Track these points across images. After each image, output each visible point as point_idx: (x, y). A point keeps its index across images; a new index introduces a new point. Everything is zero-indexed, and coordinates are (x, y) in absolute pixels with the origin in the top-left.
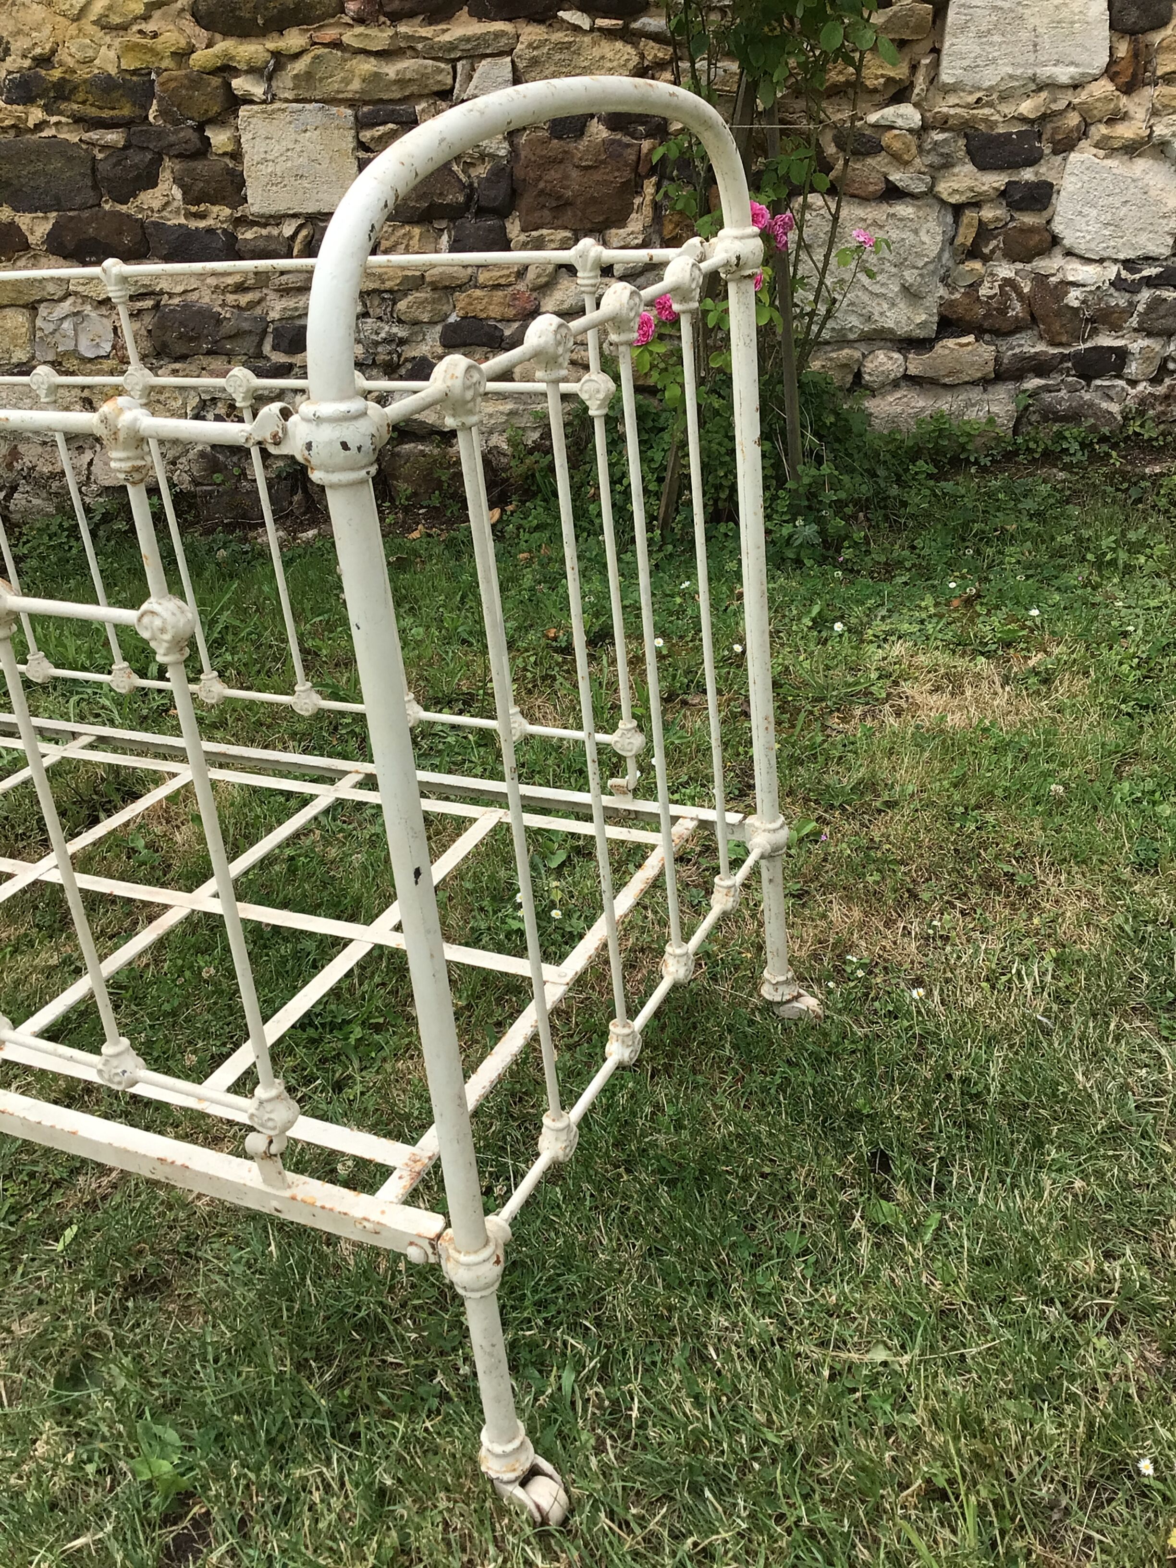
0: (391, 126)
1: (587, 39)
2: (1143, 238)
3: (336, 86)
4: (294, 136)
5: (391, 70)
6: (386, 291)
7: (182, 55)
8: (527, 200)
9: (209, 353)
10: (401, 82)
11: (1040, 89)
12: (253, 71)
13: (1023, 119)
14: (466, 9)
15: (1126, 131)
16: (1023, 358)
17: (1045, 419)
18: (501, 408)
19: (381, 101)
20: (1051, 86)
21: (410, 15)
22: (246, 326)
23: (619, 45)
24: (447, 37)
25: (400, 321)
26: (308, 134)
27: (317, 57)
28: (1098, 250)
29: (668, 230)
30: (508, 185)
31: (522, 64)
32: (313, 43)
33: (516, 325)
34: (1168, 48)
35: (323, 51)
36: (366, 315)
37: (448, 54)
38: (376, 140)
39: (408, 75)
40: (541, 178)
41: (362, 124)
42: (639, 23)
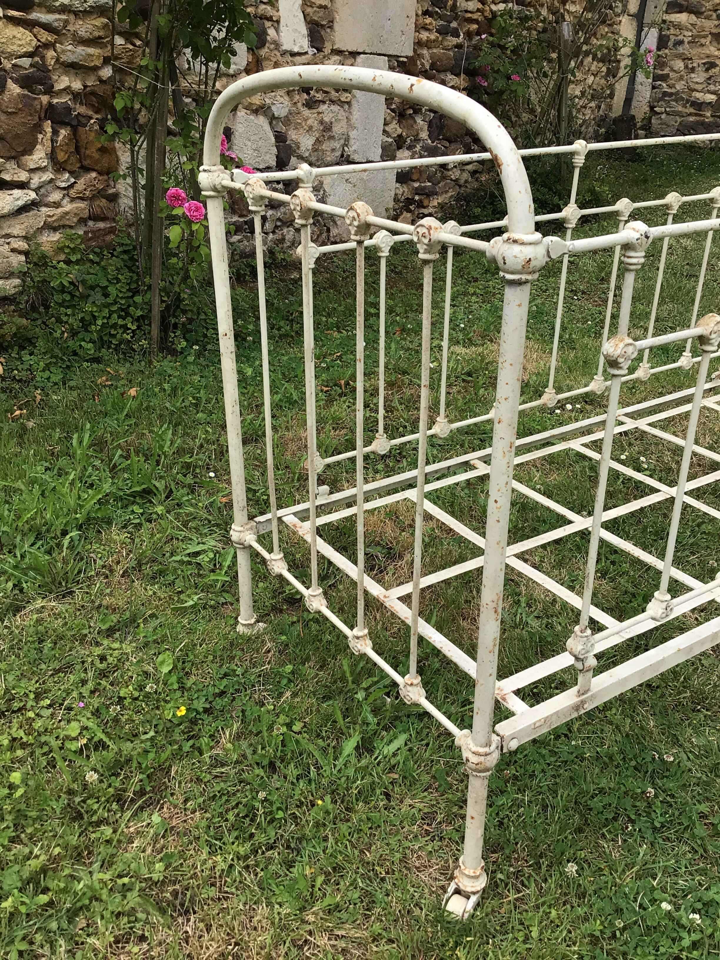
1: (1, 23)
2: (268, 157)
20: (228, 75)
23: (21, 29)
28: (252, 163)
29: (61, 156)
34: (267, 59)
42: (33, 16)
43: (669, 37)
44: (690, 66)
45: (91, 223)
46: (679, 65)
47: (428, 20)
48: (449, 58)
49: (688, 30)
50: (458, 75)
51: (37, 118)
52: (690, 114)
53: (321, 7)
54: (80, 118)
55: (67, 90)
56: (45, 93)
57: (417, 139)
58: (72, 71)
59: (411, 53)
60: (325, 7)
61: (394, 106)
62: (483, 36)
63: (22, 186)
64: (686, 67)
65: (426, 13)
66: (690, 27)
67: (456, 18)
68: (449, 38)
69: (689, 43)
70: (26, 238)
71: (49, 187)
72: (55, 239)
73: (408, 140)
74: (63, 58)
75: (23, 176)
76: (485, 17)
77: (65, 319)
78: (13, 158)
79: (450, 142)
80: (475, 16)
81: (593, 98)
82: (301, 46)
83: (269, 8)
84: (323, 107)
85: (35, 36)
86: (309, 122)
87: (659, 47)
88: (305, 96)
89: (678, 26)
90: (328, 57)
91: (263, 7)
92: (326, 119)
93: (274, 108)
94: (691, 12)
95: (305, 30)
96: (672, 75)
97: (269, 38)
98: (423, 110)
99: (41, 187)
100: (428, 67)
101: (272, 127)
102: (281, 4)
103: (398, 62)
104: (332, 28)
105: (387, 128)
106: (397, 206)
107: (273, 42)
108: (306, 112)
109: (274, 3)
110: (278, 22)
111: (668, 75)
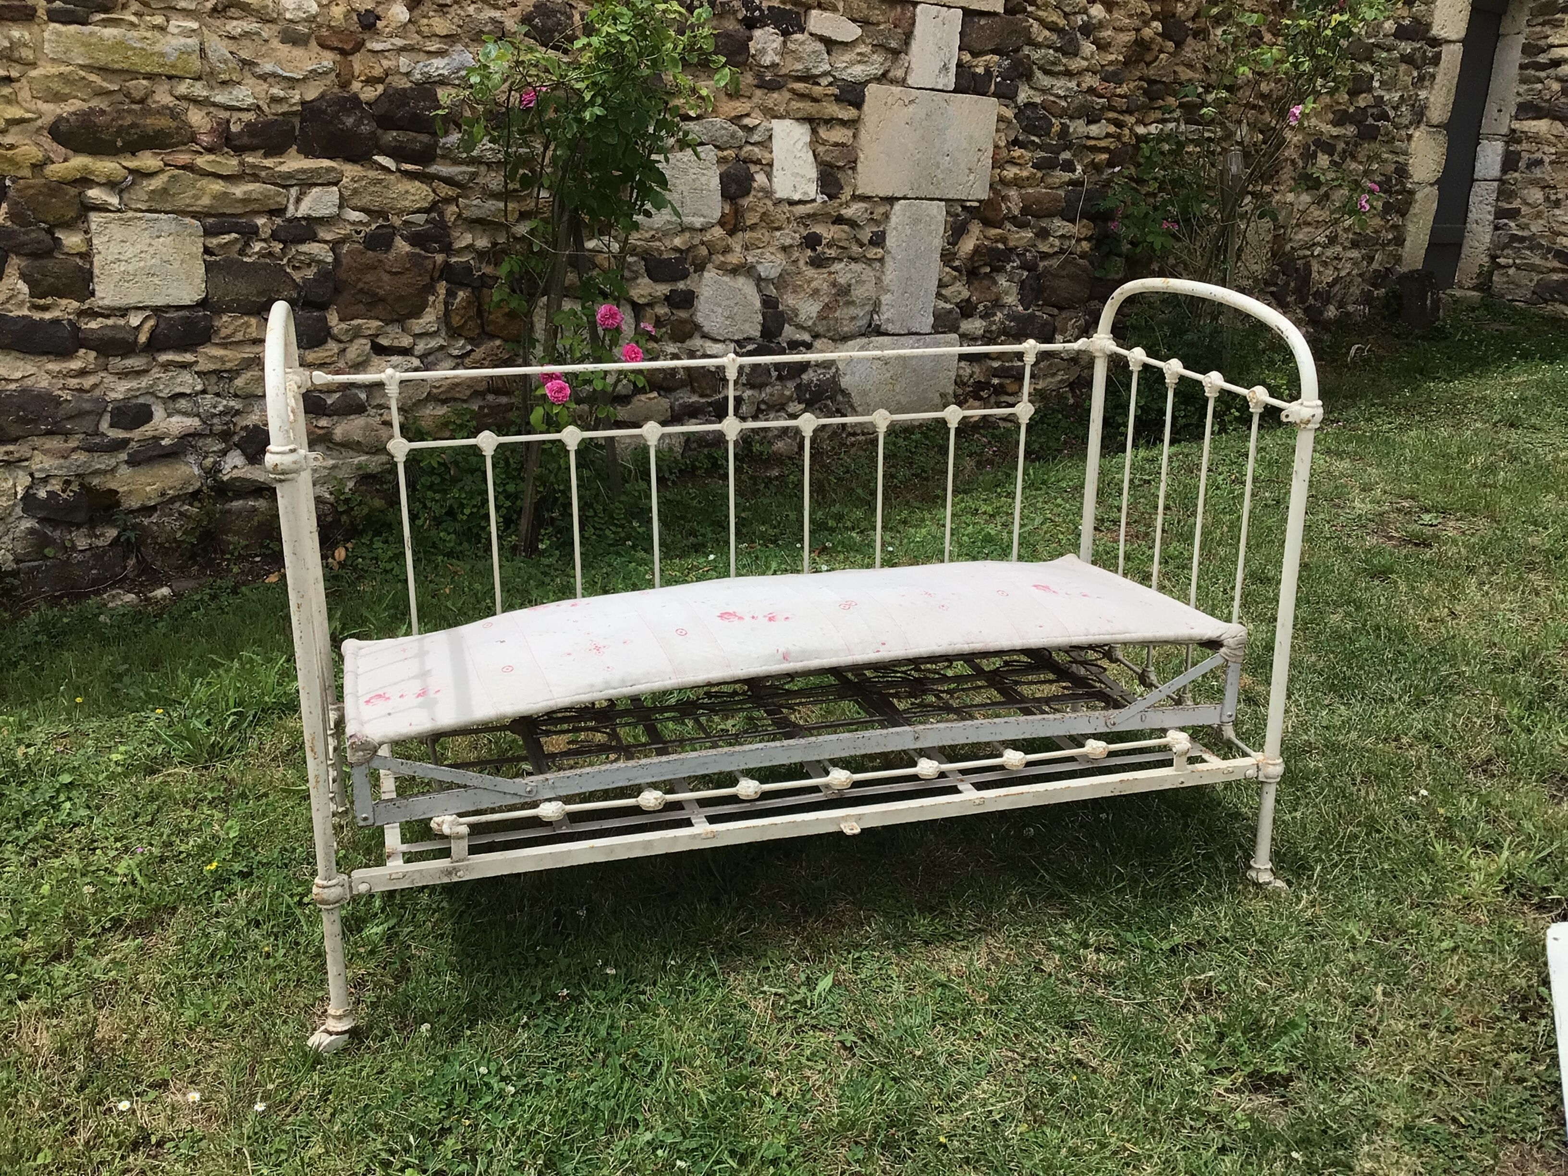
0: (234, 235)
1: (392, 178)
2: (747, 326)
3: (188, 201)
4: (148, 241)
5: (239, 190)
6: (225, 371)
7: (38, 167)
8: (346, 296)
9: (49, 433)
10: (245, 201)
11: (682, 231)
12: (112, 185)
13: (676, 249)
14: (295, 147)
15: (734, 259)
16: (685, 406)
17: (700, 446)
18: (323, 464)
19: (224, 215)
20: (692, 229)
21: (252, 149)
22: (87, 406)
23: (417, 183)
24: (284, 168)
25: (236, 396)
26: (162, 239)
27: (173, 176)
28: (723, 334)
29: (456, 321)
30: (331, 285)
31: (347, 193)
32: (166, 165)
33: (337, 395)
34: (751, 209)
35: (177, 172)
36: (204, 392)
37: (284, 181)
38: (222, 246)
39: (254, 196)
40: (360, 280)
41: (208, 232)
42: (433, 169)
43: (1519, 153)
44: (1553, 197)
45: (490, 397)
46: (1536, 195)
47: (1017, 152)
48: (1056, 199)
49: (1550, 144)
50: (1072, 221)
51: (427, 279)
52: (1554, 270)
53: (836, 144)
54: (485, 279)
55: (470, 247)
56: (440, 251)
57: (997, 304)
58: (479, 227)
59: (984, 194)
60: (843, 145)
61: (957, 263)
62: (1117, 169)
63: (405, 352)
64: (1547, 199)
65: (1016, 142)
66: (1553, 139)
67: (1068, 147)
68: (1058, 173)
69: (1552, 163)
71: (439, 355)
72: (440, 413)
73: (981, 307)
74: (466, 214)
75: (406, 341)
76: (1124, 144)
77: (429, 504)
78: (398, 321)
79: (1061, 309)
80: (1102, 144)
81: (1355, 245)
82: (805, 193)
83: (756, 150)
84: (837, 266)
85: (434, 191)
86: (814, 284)
87: (1505, 169)
88: (809, 252)
89: (1536, 139)
90: (847, 204)
91: (749, 148)
92: (842, 281)
93: (760, 268)
94: (1554, 118)
95: (813, 173)
96: (1524, 210)
97: (755, 185)
98: (1008, 267)
99: (430, 354)
100: (1016, 212)
101: (760, 290)
102: (776, 145)
103: (964, 208)
104: (854, 169)
105: (944, 292)
106: (960, 392)
107: (762, 189)
108: (810, 272)
109: (766, 143)
110: (771, 165)
111: (1518, 210)
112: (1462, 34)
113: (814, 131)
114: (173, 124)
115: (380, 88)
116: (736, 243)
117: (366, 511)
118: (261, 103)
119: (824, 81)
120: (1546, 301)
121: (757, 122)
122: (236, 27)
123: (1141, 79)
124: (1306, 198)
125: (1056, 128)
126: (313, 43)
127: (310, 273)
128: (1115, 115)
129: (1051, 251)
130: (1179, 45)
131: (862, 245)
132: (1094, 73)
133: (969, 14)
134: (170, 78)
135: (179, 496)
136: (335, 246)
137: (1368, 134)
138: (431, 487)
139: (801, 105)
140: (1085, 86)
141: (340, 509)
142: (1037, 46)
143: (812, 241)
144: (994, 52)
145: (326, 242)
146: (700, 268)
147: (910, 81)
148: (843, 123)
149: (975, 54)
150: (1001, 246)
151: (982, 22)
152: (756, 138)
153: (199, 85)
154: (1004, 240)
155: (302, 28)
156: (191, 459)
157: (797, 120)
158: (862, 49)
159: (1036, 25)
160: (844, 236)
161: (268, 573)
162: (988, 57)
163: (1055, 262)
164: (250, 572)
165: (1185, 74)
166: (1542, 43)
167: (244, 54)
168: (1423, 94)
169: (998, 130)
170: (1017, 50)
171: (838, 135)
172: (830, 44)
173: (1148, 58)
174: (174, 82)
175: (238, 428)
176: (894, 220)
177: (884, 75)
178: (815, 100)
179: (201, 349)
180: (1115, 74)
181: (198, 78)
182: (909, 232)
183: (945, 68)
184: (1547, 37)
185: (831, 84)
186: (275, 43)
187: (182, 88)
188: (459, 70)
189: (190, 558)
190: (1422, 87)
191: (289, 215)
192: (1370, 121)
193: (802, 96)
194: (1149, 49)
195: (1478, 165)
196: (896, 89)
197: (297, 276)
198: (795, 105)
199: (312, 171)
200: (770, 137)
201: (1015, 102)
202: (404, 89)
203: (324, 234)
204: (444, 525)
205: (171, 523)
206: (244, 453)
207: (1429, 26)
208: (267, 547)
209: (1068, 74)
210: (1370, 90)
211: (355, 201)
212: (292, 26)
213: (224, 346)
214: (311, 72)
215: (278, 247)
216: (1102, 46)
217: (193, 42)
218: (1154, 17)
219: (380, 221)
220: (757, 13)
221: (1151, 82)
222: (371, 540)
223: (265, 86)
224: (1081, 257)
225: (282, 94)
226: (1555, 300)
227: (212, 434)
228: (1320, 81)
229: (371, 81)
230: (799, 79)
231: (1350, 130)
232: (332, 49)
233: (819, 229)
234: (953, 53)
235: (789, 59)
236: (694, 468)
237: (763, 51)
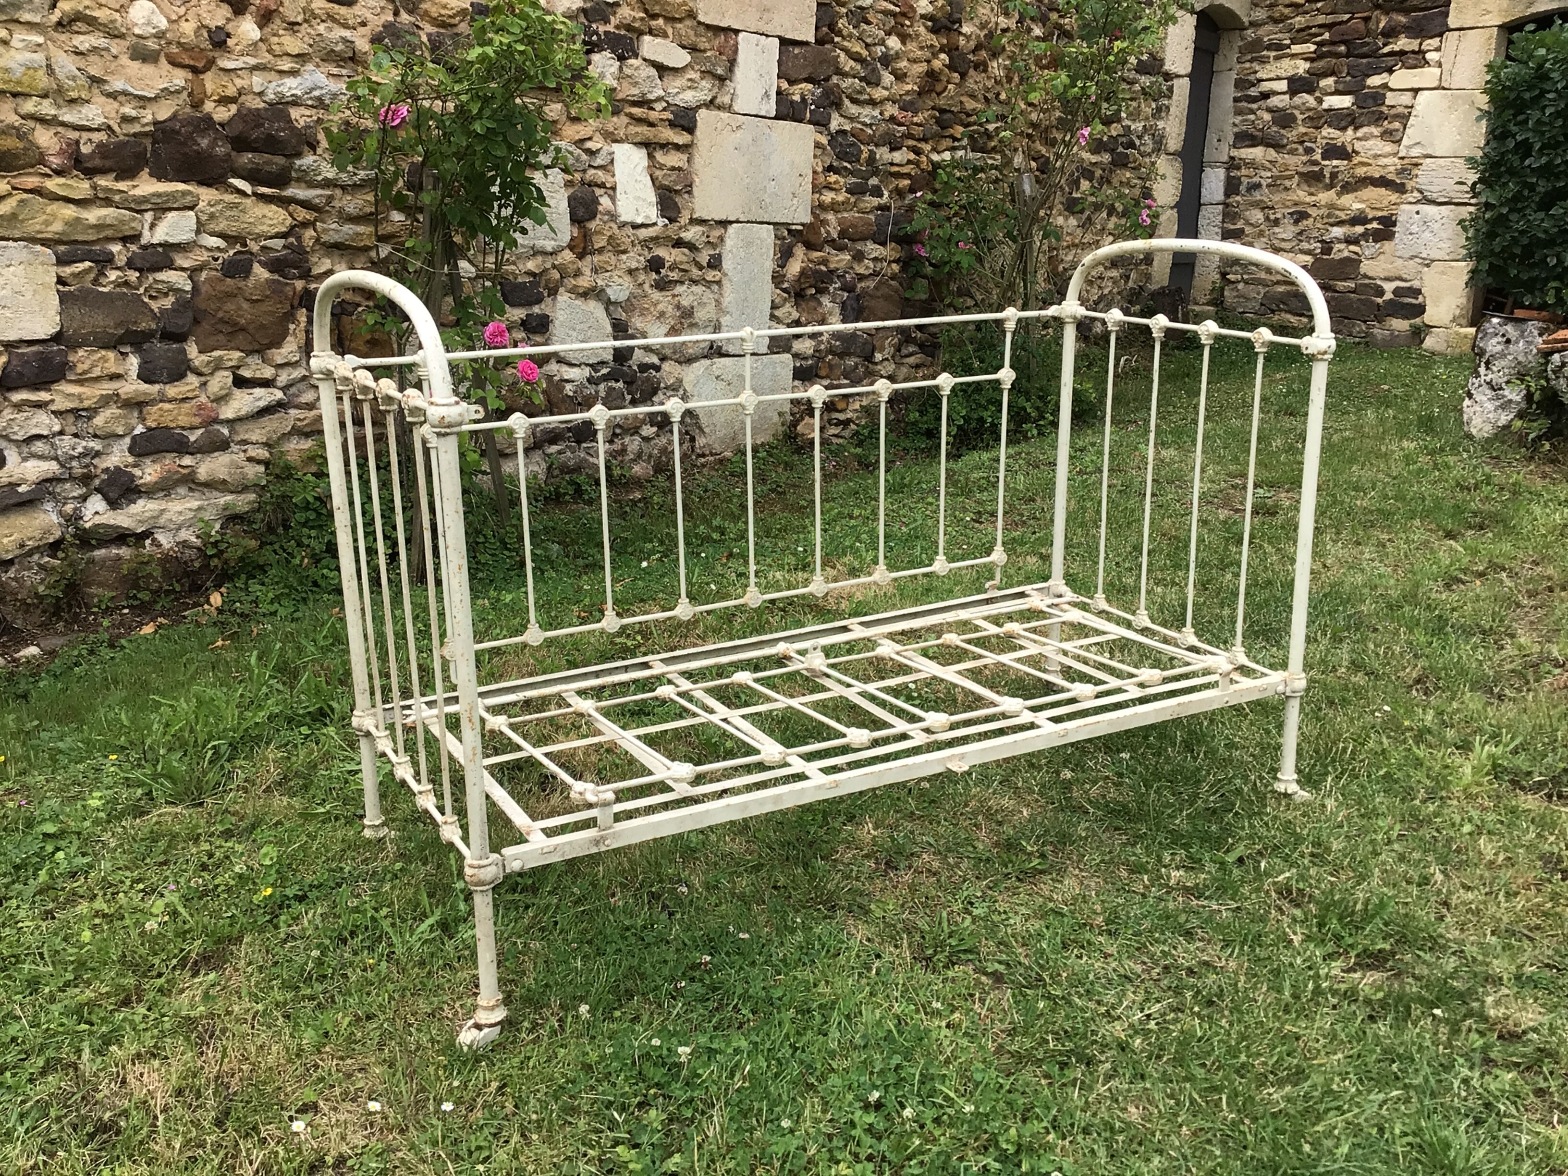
0: (88, 264)
1: (248, 202)
3: (38, 227)
5: (93, 215)
6: (83, 410)
8: (206, 326)
10: (99, 227)
11: (535, 254)
13: (530, 273)
14: (147, 170)
15: (584, 282)
18: (189, 505)
19: (76, 242)
20: (544, 253)
21: (103, 171)
23: (274, 207)
24: (138, 192)
25: (95, 436)
26: (12, 269)
27: (22, 201)
28: (579, 358)
30: (190, 314)
31: (204, 218)
32: (14, 188)
33: (200, 431)
34: (599, 233)
35: (25, 196)
36: (61, 433)
37: (137, 206)
38: (75, 275)
39: (108, 222)
40: (220, 309)
41: (61, 261)
42: (289, 192)
43: (1239, 178)
44: (1272, 217)
46: (1257, 216)
47: (833, 178)
48: (868, 224)
49: (1265, 169)
50: (883, 244)
51: (287, 307)
52: (1278, 284)
53: (673, 169)
54: (345, 306)
55: (329, 274)
56: (300, 278)
58: (337, 253)
59: (807, 219)
60: (679, 169)
61: (786, 285)
62: (919, 194)
63: (266, 383)
64: (1267, 219)
65: (830, 169)
66: (1267, 164)
67: (875, 173)
68: (867, 198)
69: (1268, 186)
70: (267, 445)
71: (302, 386)
72: (306, 447)
74: (325, 238)
75: (268, 372)
76: (922, 170)
77: (306, 541)
78: (258, 351)
80: (905, 170)
81: (1115, 264)
82: (647, 217)
83: (600, 173)
84: (679, 289)
85: (291, 215)
86: (660, 307)
87: (1227, 195)
88: (654, 276)
89: (1252, 164)
90: (684, 228)
91: (592, 172)
92: (685, 303)
93: (609, 291)
94: (1268, 145)
95: (652, 198)
96: (1248, 230)
97: (600, 208)
98: (831, 289)
99: (291, 385)
100: (835, 236)
101: (609, 314)
102: (618, 168)
103: (789, 231)
104: (690, 193)
105: (776, 313)
106: (796, 410)
107: (608, 213)
108: (656, 295)
109: (608, 167)
110: (614, 188)
111: (1242, 231)
112: (1189, 69)
113: (650, 156)
114: (21, 145)
115: (234, 108)
116: (585, 266)
117: (240, 552)
118: (111, 123)
119: (659, 106)
120: (1273, 312)
121: (599, 146)
122: (84, 42)
123: (933, 108)
124: (1073, 221)
125: (865, 155)
126: (163, 60)
127: (168, 302)
128: (914, 143)
129: (867, 273)
130: (963, 75)
131: (701, 268)
132: (894, 102)
133: (785, 42)
134: (15, 95)
135: (39, 547)
136: (193, 272)
137: (1120, 162)
138: (304, 525)
139: (639, 129)
140: (887, 115)
141: (209, 553)
142: (844, 75)
143: (655, 264)
144: (807, 80)
145: (183, 269)
146: (553, 292)
147: (736, 108)
148: (677, 147)
149: (791, 83)
150: (823, 268)
151: (796, 51)
152: (599, 162)
153: (46, 102)
154: (825, 262)
155: (152, 44)
156: (49, 506)
157: (635, 144)
158: (692, 75)
159: (842, 55)
160: (685, 259)
161: (141, 625)
162: (803, 85)
163: (871, 284)
164: (121, 624)
165: (970, 104)
166: (1252, 78)
167: (93, 72)
168: (1161, 124)
169: (815, 156)
170: (827, 79)
171: (674, 159)
172: (662, 69)
173: (939, 88)
174: (19, 100)
175: (99, 471)
176: (729, 243)
177: (712, 101)
178: (652, 125)
179: (55, 387)
180: (912, 103)
181: (45, 96)
182: (742, 254)
183: (767, 95)
184: (1256, 72)
185: (664, 109)
186: (125, 60)
187: (29, 106)
188: (312, 90)
189: (54, 614)
190: (1161, 118)
191: (144, 241)
192: (1120, 149)
193: (639, 121)
194: (939, 80)
195: (1204, 191)
196: (724, 115)
197: (155, 306)
198: (634, 129)
199: (167, 194)
200: (612, 161)
201: (828, 129)
202: (258, 109)
203: (181, 261)
204: (324, 562)
205: (32, 578)
206: (106, 498)
207: (1162, 61)
208: (135, 597)
209: (872, 103)
210: (1119, 120)
211: (212, 226)
212: (142, 41)
213: (80, 382)
214: (162, 90)
215: (133, 276)
216: (900, 77)
217: (39, 58)
218: (942, 50)
219: (238, 246)
220: (595, 38)
221: (942, 111)
222: (246, 584)
223: (116, 105)
224: (892, 279)
225: (134, 113)
226: (1281, 310)
227: (72, 478)
228: (1105, 105)
229: (224, 101)
230: (635, 104)
231: (1106, 158)
232: (183, 66)
233: (661, 252)
234: (773, 83)
235: (625, 84)
236: (558, 495)
237: (602, 75)
